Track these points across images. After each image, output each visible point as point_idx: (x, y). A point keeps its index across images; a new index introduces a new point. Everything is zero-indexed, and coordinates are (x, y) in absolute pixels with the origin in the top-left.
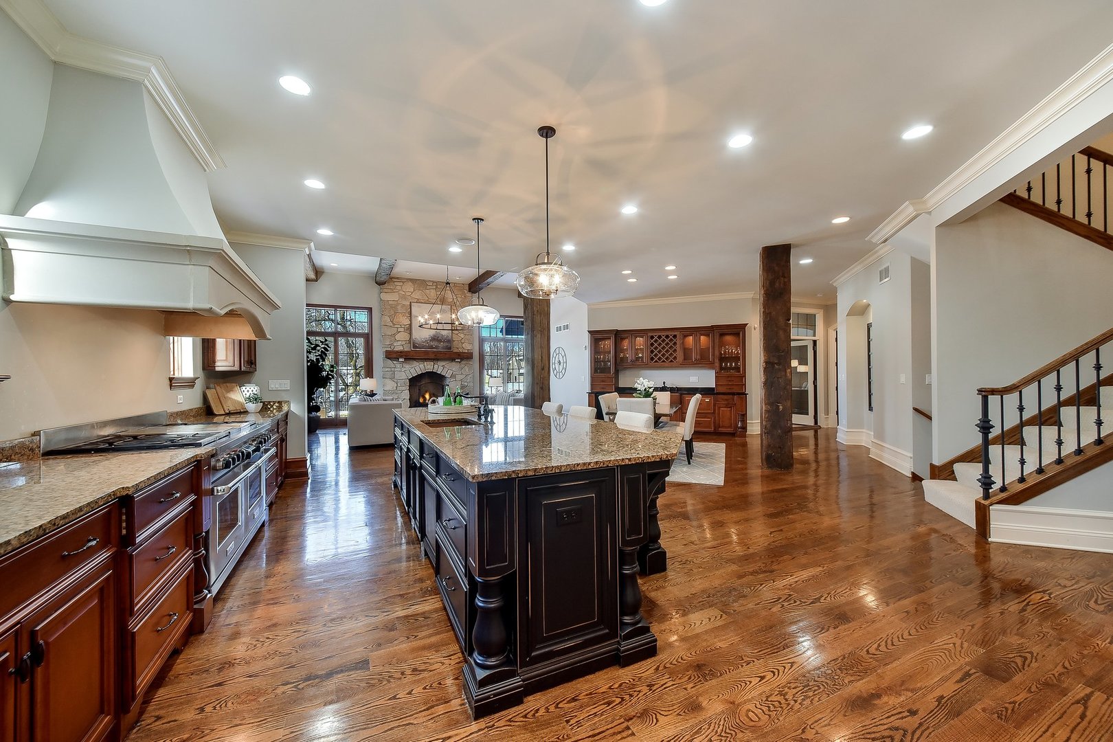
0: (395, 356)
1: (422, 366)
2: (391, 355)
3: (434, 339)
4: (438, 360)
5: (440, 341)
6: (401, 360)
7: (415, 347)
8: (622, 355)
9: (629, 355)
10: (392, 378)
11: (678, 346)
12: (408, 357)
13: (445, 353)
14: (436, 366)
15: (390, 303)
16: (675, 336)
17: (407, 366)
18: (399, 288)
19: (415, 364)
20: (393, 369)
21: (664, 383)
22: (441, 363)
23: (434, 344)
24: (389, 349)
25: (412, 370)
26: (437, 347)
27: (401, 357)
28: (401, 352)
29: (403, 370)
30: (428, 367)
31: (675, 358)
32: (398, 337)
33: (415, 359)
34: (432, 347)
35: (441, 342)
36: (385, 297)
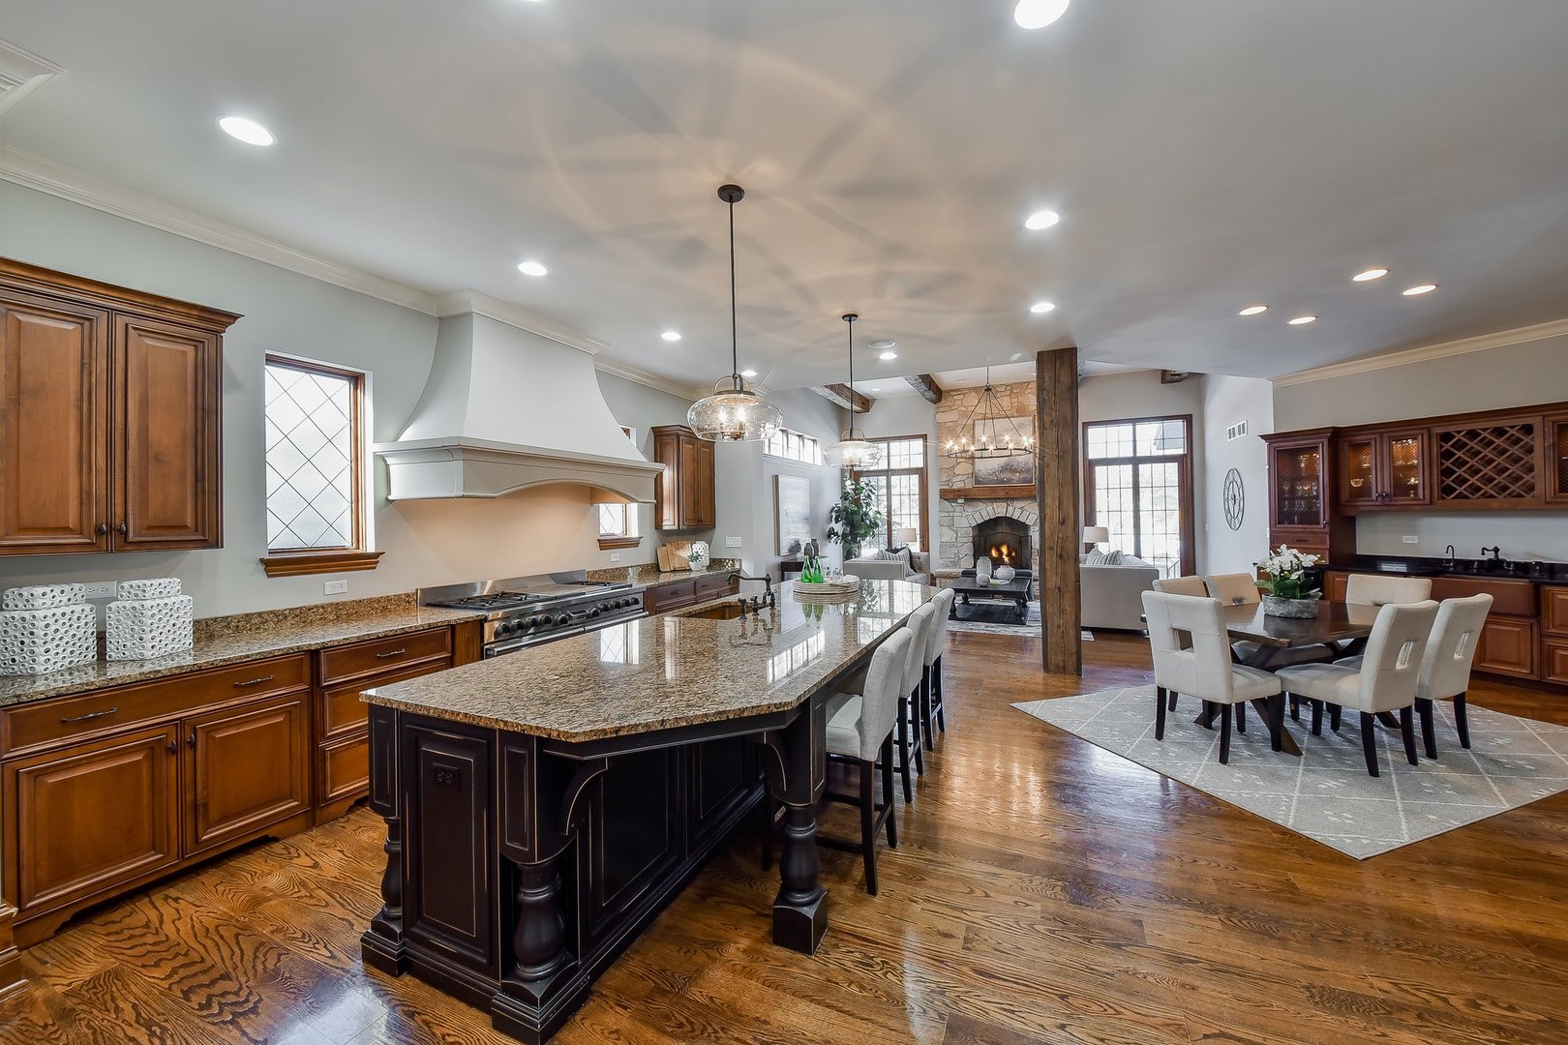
0: (950, 496)
1: (990, 509)
2: (949, 495)
3: (1005, 469)
4: (1013, 499)
5: (1015, 471)
6: (960, 501)
7: (977, 482)
8: (1357, 483)
9: (1380, 483)
10: (950, 527)
11: (1538, 452)
12: (969, 497)
13: (1022, 489)
14: (1011, 509)
15: (948, 424)
16: (1528, 429)
17: (970, 510)
18: (958, 403)
19: (981, 506)
20: (951, 514)
21: (1496, 550)
22: (1018, 504)
23: (1006, 476)
24: (947, 487)
25: (977, 515)
26: (1010, 481)
27: (960, 497)
28: (959, 491)
29: (965, 514)
30: (999, 510)
31: (1531, 488)
32: (957, 470)
33: (980, 500)
34: (1002, 481)
35: (1017, 472)
36: (942, 418)
